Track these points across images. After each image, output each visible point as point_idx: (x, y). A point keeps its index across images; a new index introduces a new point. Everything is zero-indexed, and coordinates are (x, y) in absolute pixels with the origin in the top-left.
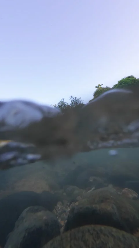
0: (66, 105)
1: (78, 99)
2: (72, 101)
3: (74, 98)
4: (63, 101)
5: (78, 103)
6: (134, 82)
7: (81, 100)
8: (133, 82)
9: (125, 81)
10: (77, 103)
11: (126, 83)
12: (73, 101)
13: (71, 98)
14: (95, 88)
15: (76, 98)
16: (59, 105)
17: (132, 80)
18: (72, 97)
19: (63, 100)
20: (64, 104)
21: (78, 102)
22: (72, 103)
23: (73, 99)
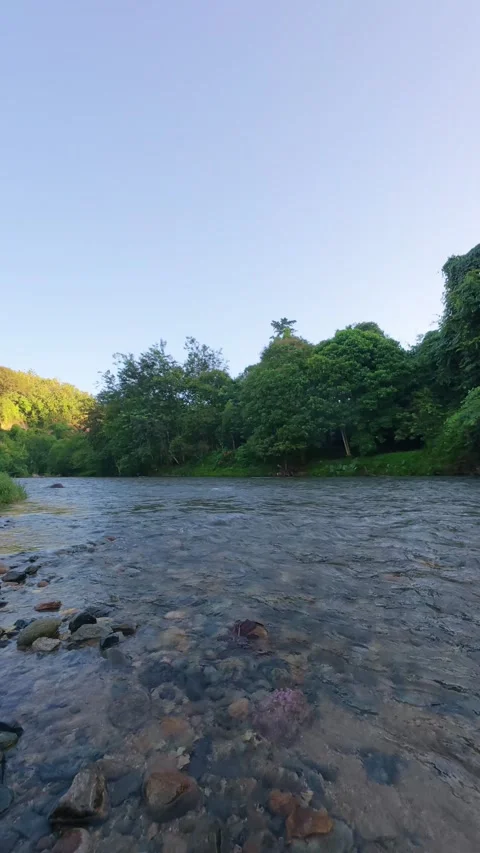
0: (171, 365)
1: (210, 353)
2: (190, 355)
3: (200, 348)
4: (159, 349)
5: (211, 367)
6: (375, 346)
7: (220, 357)
8: (371, 347)
9: (353, 338)
10: (207, 367)
11: (353, 344)
12: (196, 355)
13: (190, 346)
14: (272, 327)
15: (205, 348)
16: (143, 361)
17: (371, 339)
18: (193, 341)
19: (162, 345)
20: (161, 361)
21: (210, 363)
22: (191, 362)
23: (195, 350)
